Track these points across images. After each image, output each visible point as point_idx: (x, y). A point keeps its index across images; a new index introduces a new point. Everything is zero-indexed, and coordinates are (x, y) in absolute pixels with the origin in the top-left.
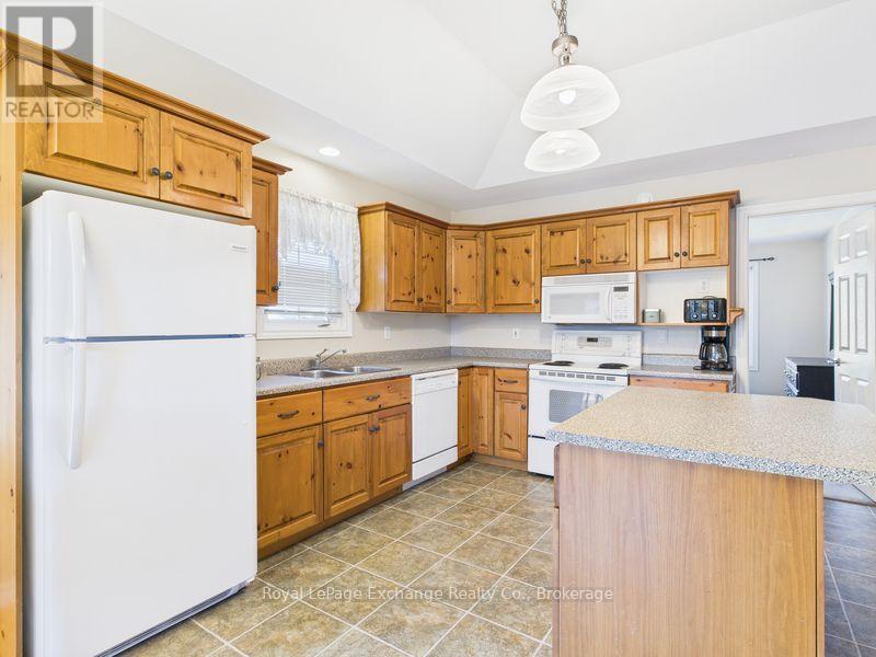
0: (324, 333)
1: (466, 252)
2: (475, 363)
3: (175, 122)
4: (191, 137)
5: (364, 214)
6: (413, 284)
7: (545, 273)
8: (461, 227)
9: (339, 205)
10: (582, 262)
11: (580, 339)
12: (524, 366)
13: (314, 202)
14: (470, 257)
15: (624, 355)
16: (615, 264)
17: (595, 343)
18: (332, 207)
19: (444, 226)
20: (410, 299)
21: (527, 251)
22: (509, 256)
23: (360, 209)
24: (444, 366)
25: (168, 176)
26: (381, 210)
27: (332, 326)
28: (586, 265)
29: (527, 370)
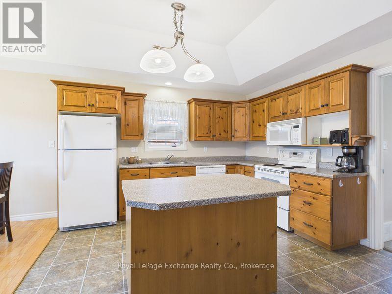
0: (174, 149)
1: (241, 113)
2: (238, 163)
3: (95, 90)
4: (101, 93)
5: (190, 103)
6: (209, 129)
7: (269, 120)
8: (238, 103)
9: (178, 102)
10: (283, 114)
11: (290, 153)
12: (252, 165)
13: (166, 102)
14: (243, 115)
15: (308, 162)
16: (296, 114)
17: (296, 156)
18: (174, 103)
19: (230, 103)
20: (207, 135)
21: (263, 111)
22: (257, 114)
23: (188, 102)
24: (220, 163)
25: (93, 106)
26: (192, 102)
27: (178, 147)
28: (285, 116)
29: (254, 167)
